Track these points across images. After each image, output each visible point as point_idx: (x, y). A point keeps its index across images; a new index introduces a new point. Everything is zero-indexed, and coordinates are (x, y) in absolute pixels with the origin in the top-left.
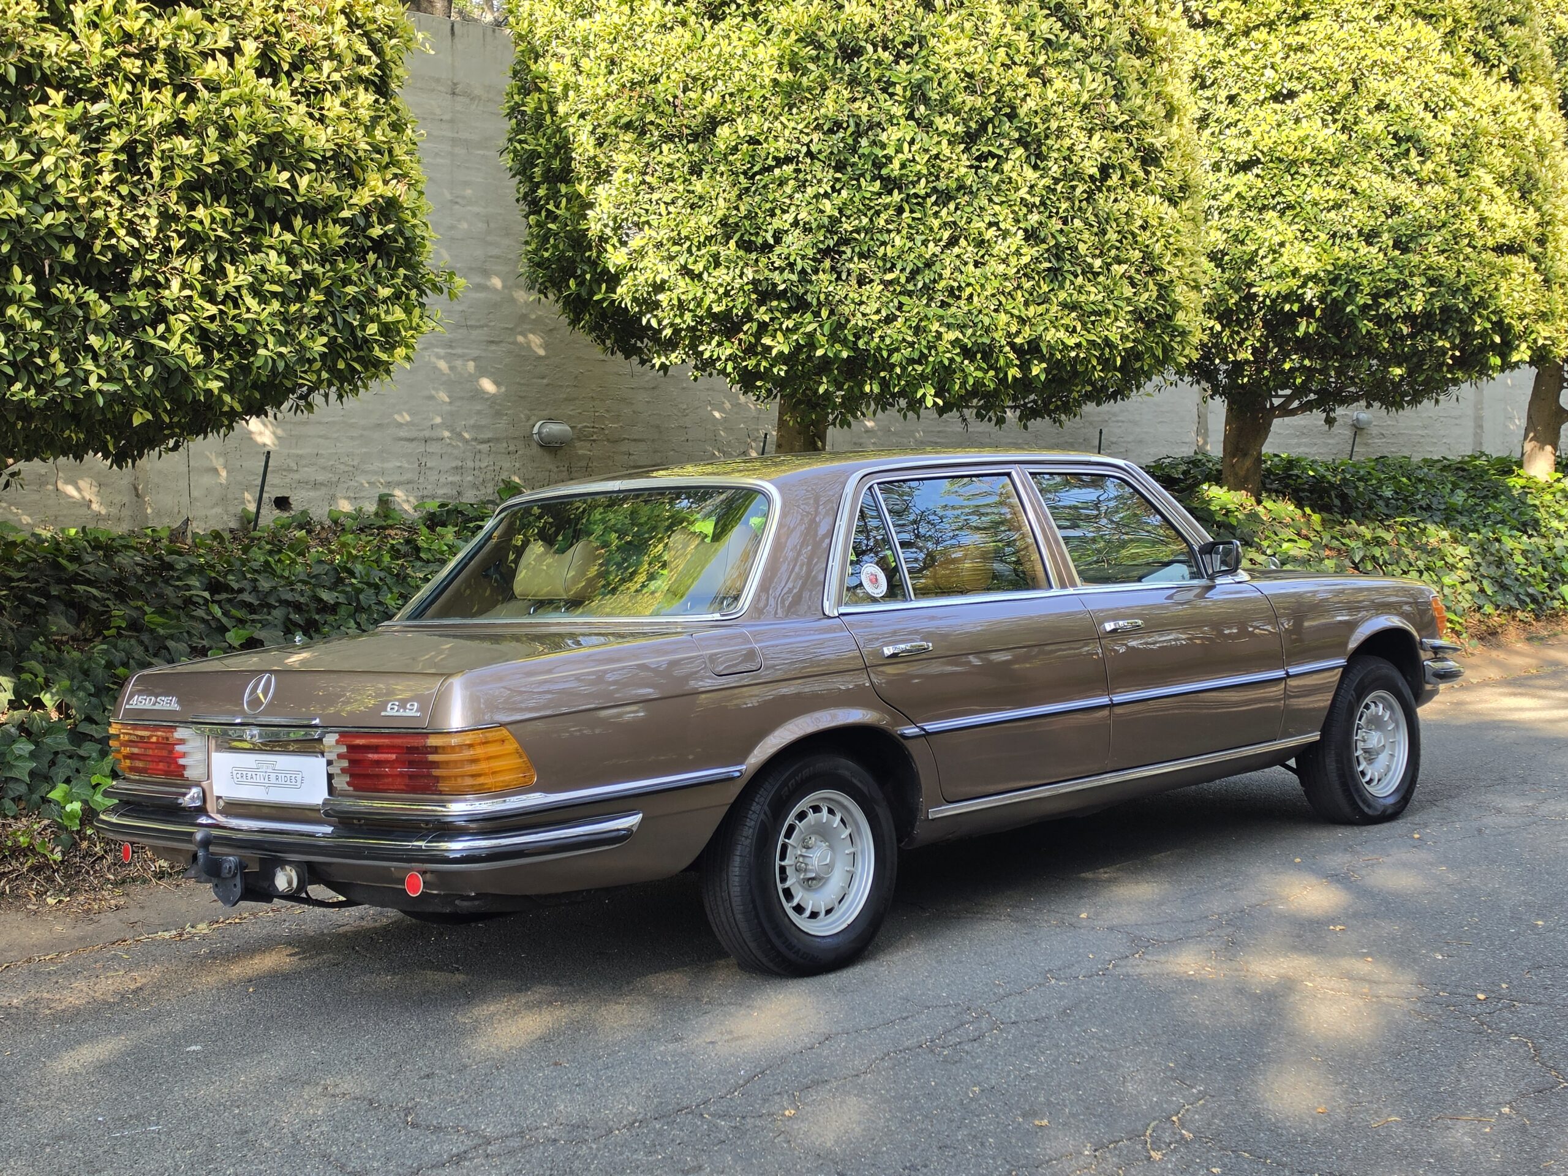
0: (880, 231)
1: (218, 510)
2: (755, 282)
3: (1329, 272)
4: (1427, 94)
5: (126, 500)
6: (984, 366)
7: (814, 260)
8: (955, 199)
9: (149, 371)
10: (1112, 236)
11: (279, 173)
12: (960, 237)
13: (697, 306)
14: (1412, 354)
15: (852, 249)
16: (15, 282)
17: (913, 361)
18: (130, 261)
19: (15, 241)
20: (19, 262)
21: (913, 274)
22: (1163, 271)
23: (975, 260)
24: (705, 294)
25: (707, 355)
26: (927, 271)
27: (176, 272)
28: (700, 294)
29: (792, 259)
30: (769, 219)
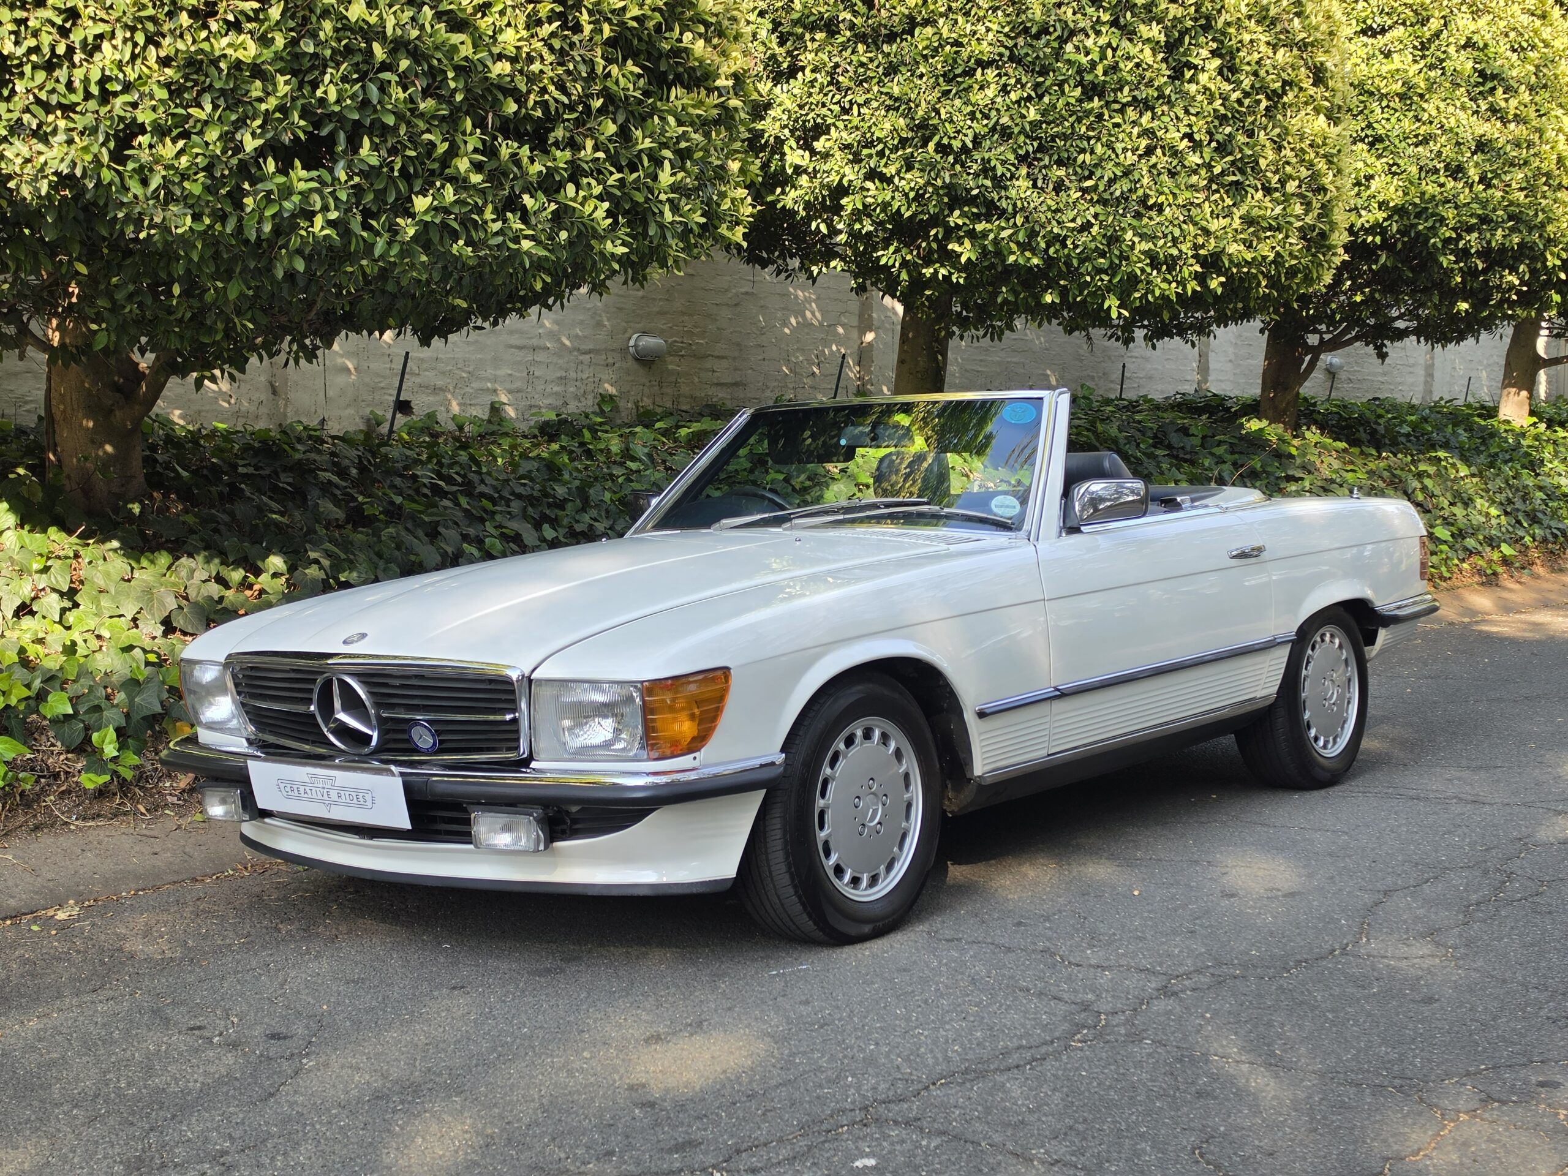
0: (1081, 138)
1: (351, 411)
2: (950, 187)
3: (1415, 205)
4: (1512, 35)
5: (263, 397)
6: (1170, 277)
7: (1013, 165)
8: (1152, 109)
9: (564, 235)
10: (1287, 152)
11: (681, 34)
12: (1155, 147)
13: (883, 210)
14: (1482, 290)
15: (1051, 156)
16: (464, 133)
17: (1100, 271)
18: (551, 120)
19: (468, 90)
20: (467, 113)
21: (1112, 181)
22: (1325, 190)
23: (1169, 170)
24: (893, 198)
25: (883, 261)
26: (1124, 181)
27: (591, 133)
28: (888, 198)
29: (992, 164)
30: (969, 122)
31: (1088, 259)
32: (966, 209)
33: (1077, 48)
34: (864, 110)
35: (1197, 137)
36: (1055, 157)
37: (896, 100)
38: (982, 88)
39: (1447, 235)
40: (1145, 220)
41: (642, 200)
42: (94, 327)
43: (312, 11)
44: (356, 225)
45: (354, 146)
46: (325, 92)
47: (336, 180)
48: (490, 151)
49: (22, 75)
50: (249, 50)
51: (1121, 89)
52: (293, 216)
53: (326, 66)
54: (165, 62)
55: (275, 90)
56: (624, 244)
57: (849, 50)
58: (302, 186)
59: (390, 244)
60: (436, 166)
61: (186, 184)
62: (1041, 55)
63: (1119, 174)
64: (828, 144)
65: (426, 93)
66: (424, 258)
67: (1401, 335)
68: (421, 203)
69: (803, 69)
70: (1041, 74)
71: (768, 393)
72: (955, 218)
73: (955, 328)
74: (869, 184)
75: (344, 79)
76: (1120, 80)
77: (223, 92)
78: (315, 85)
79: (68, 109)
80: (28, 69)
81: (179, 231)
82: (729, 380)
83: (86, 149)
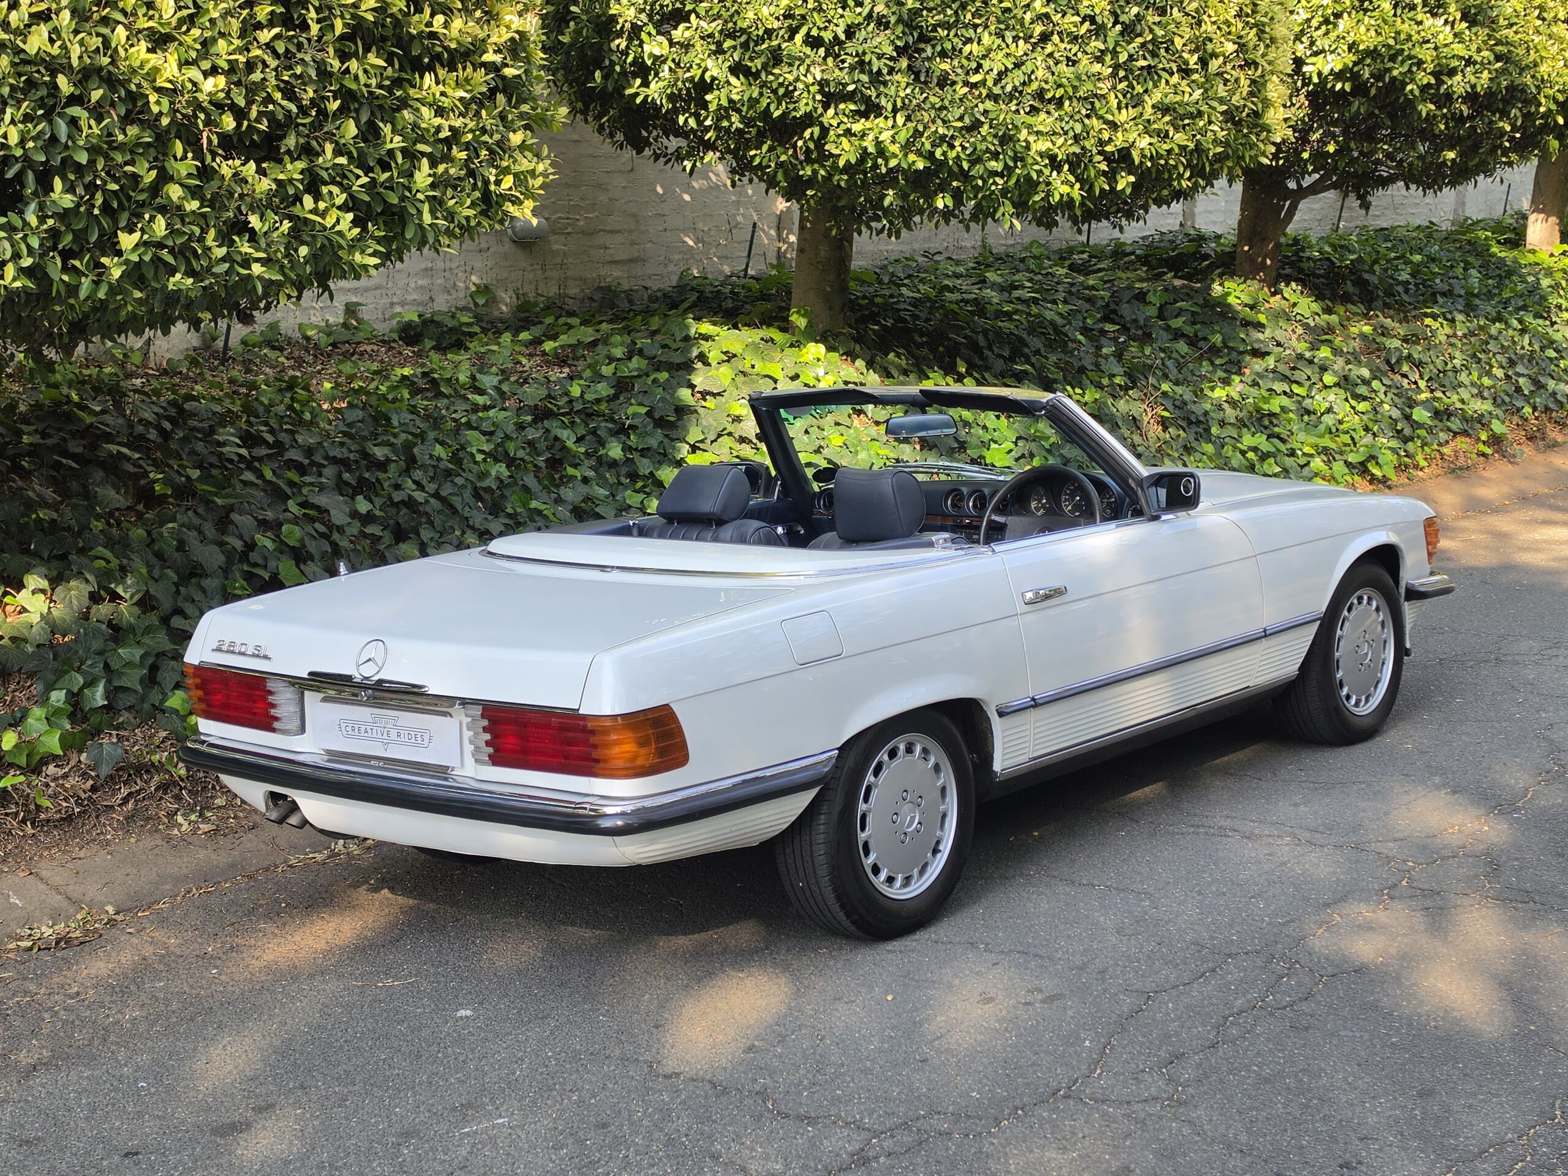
0: (966, 26)
2: (822, 84)
3: (1389, 47)
6: (1072, 178)
7: (891, 59)
9: (304, 251)
10: (1208, 28)
11: (432, 15)
12: (1052, 33)
13: (750, 108)
14: (1469, 137)
15: (933, 47)
16: (176, 159)
17: (995, 174)
18: (280, 127)
19: (174, 112)
20: (176, 137)
21: (1001, 75)
22: (1256, 64)
23: (1068, 59)
24: (761, 94)
25: (757, 160)
26: (1017, 72)
27: (327, 137)
28: (755, 95)
29: (868, 58)
31: (979, 160)
32: (842, 106)
35: (1099, 19)
36: (939, 48)
39: (1425, 82)
40: (1043, 116)
41: (395, 201)
44: (55, 268)
45: (44, 189)
47: (26, 223)
48: (206, 173)
56: (375, 254)
59: (97, 283)
60: (144, 196)
63: (1010, 66)
64: (687, 34)
65: (127, 120)
66: (138, 294)
67: (1385, 182)
68: (127, 241)
71: (671, 268)
72: (830, 116)
74: (733, 80)
75: (27, 118)
82: (625, 257)
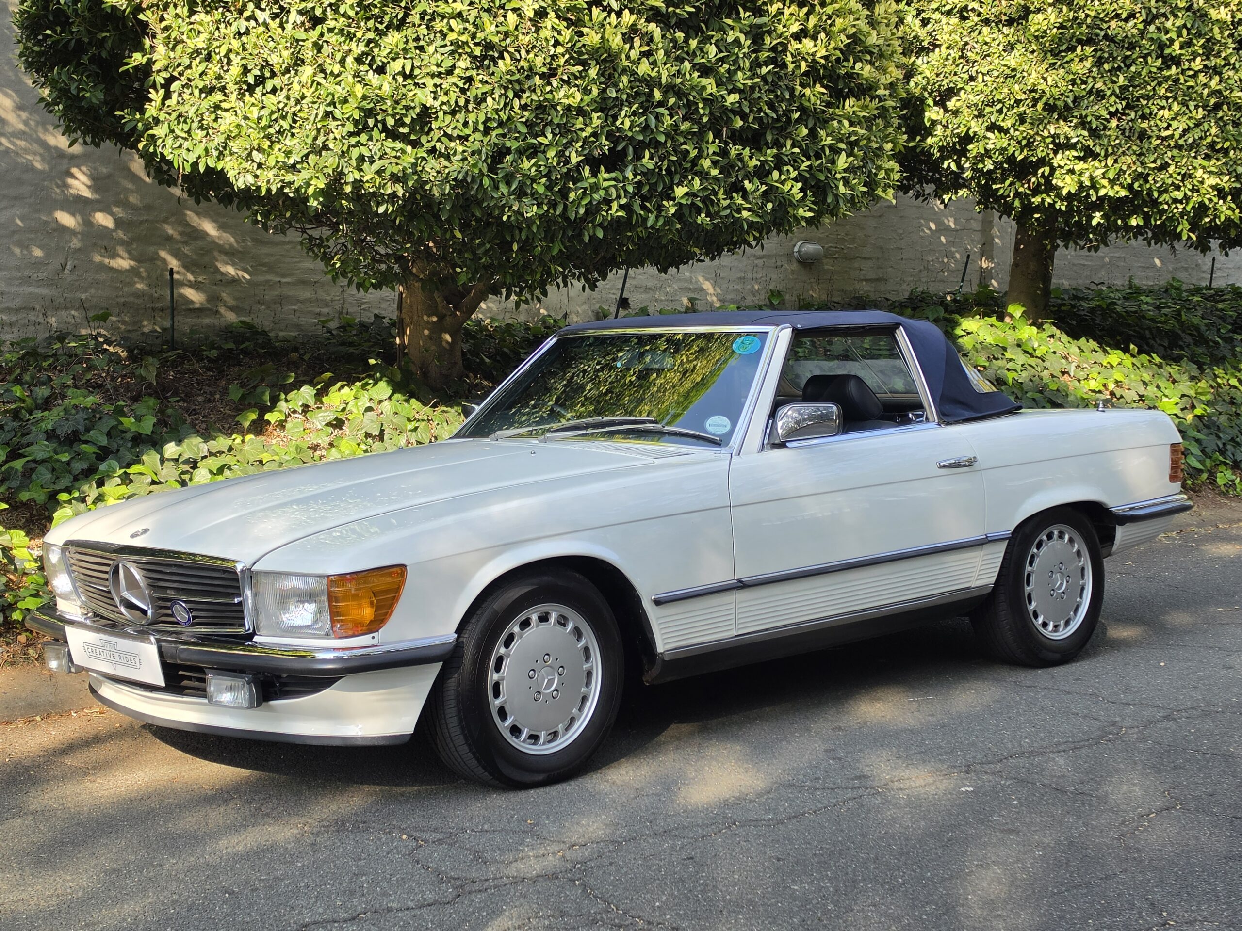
1: (585, 307)
2: (1055, 137)
6: (1233, 206)
7: (1106, 120)
8: (1220, 74)
9: (770, 206)
11: (854, 63)
13: (1001, 154)
15: (1136, 112)
16: (707, 143)
17: (1175, 201)
18: (764, 129)
19: (711, 113)
20: (709, 129)
21: (1185, 132)
24: (1009, 145)
25: (1001, 192)
26: (1196, 130)
27: (789, 136)
28: (1005, 145)
29: (1089, 119)
30: (1070, 87)
31: (1166, 191)
32: (1067, 153)
33: (1158, 29)
34: (987, 78)
36: (1140, 113)
37: (1014, 70)
38: (1081, 60)
40: (1214, 161)
41: (823, 178)
42: (458, 270)
43: (615, 70)
44: (637, 208)
45: (639, 157)
46: (622, 123)
47: (625, 178)
48: (724, 153)
49: (437, 118)
50: (576, 98)
51: (1194, 60)
52: (599, 203)
53: (622, 105)
54: (524, 107)
55: (591, 123)
56: (810, 210)
57: (977, 32)
58: (606, 184)
59: (657, 217)
60: (689, 165)
61: (534, 186)
62: (1129, 34)
63: (1192, 125)
64: (958, 104)
65: (685, 118)
66: (679, 226)
68: (680, 191)
69: (939, 46)
70: (1128, 49)
71: (904, 286)
72: (1058, 160)
73: (1058, 241)
74: (989, 135)
75: (634, 114)
76: (1193, 53)
77: (558, 125)
78: (615, 118)
79: (464, 139)
80: (441, 114)
81: (529, 215)
82: (874, 276)
83: (475, 165)
